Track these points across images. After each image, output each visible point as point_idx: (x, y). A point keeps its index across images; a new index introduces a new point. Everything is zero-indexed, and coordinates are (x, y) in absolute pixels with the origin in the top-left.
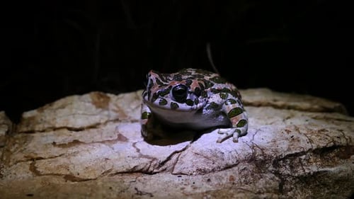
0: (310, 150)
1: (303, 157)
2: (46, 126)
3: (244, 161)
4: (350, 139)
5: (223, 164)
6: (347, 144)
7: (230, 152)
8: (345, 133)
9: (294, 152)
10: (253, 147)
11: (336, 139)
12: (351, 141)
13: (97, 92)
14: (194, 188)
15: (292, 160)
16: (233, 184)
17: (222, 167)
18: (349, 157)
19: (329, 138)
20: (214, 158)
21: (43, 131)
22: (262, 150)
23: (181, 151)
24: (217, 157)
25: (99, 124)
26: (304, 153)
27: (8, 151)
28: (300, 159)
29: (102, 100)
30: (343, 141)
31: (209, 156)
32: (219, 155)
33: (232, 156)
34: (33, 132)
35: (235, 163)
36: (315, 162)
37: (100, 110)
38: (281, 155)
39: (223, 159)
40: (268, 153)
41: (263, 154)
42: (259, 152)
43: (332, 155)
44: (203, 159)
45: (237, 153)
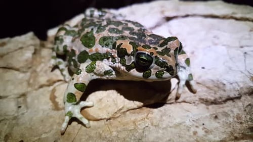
3: (245, 94)
5: (225, 95)
7: (231, 84)
14: (206, 132)
16: (241, 123)
17: (224, 99)
20: (216, 89)
24: (219, 87)
27: (35, 71)
31: (211, 85)
32: (221, 86)
33: (234, 88)
35: (237, 96)
39: (225, 91)
44: (205, 89)
45: (239, 86)
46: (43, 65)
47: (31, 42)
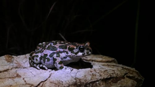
0: (100, 79)
1: (97, 83)
3: (72, 85)
4: (117, 74)
6: (116, 76)
7: (66, 81)
8: (116, 72)
9: (93, 81)
10: (76, 79)
11: (111, 74)
12: (118, 75)
13: (8, 55)
15: (92, 84)
18: (117, 82)
19: (108, 74)
20: (59, 84)
22: (80, 80)
23: (44, 81)
25: (8, 69)
26: (98, 81)
28: (96, 84)
29: (10, 58)
30: (115, 75)
31: (57, 83)
32: (61, 83)
33: (67, 83)
35: (68, 86)
36: (103, 84)
37: (9, 63)
38: (88, 82)
39: (63, 85)
40: (82, 81)
41: (80, 82)
42: (78, 81)
43: (110, 81)
44: (54, 85)
45: (69, 82)
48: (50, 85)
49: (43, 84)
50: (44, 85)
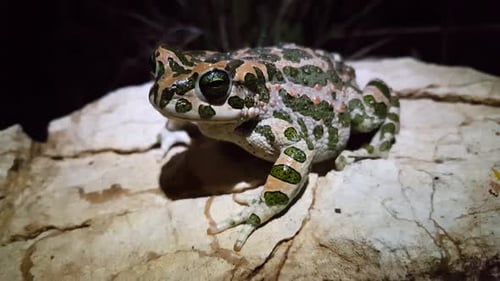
2: (80, 148)
3: (423, 274)
5: (379, 276)
7: (393, 251)
10: (441, 246)
20: (360, 261)
21: (76, 156)
22: (457, 243)
23: (292, 238)
24: (366, 258)
31: (349, 252)
32: (371, 254)
33: (398, 261)
34: (59, 158)
35: (405, 278)
38: (497, 257)
39: (378, 266)
42: (454, 255)
44: (337, 259)
45: (409, 257)
46: (27, 192)
47: (13, 146)
48: (319, 262)
49: (286, 253)
50: (293, 258)
